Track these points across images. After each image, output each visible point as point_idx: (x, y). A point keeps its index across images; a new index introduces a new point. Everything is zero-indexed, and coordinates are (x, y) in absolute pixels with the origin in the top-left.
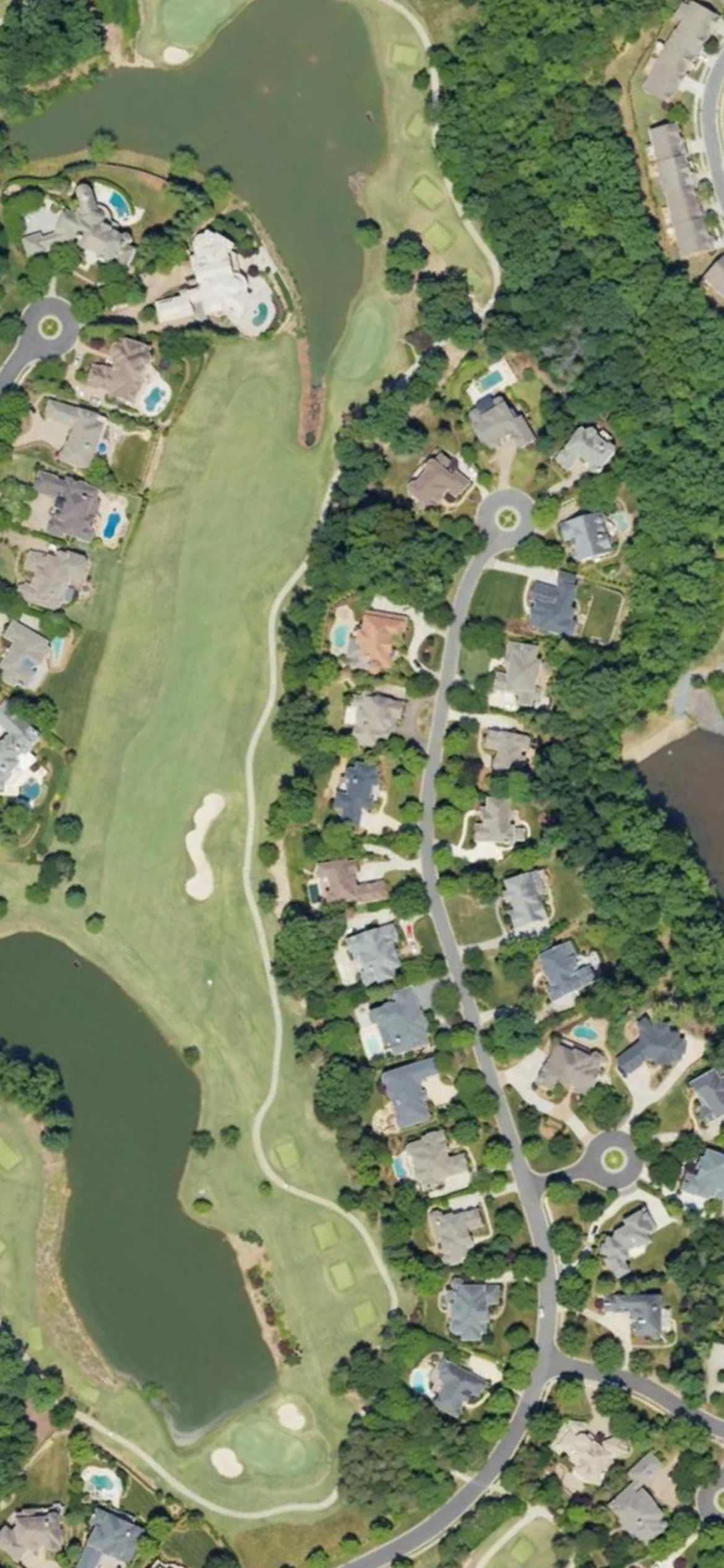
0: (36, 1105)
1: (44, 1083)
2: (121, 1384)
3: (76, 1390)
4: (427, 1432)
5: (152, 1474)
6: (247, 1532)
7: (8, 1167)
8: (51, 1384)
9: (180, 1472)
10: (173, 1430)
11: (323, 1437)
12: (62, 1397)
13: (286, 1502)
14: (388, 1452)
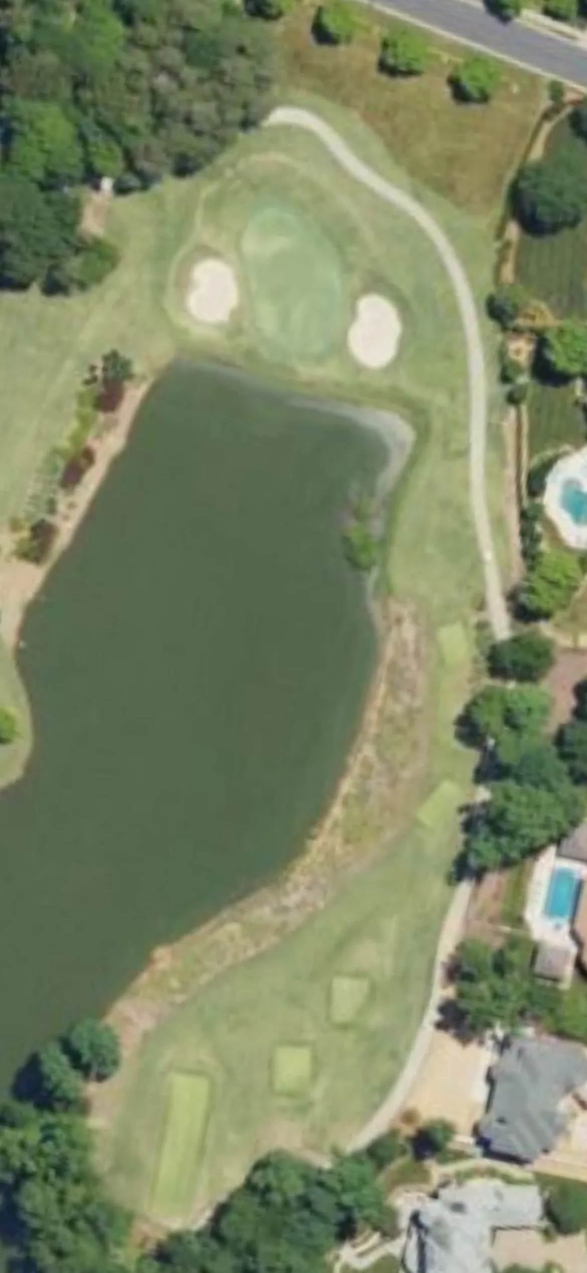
0: (68, 1128)
1: (23, 1145)
2: (395, 608)
3: (467, 671)
4: (49, 59)
5: (494, 436)
6: (458, 204)
7: (201, 1086)
8: (491, 719)
9: (453, 395)
10: (396, 464)
11: (199, 215)
12: (497, 683)
13: (356, 186)
14: (133, 90)
